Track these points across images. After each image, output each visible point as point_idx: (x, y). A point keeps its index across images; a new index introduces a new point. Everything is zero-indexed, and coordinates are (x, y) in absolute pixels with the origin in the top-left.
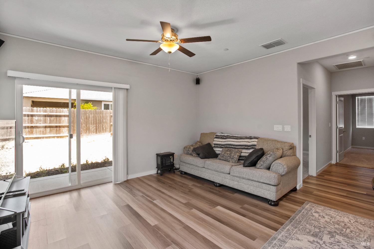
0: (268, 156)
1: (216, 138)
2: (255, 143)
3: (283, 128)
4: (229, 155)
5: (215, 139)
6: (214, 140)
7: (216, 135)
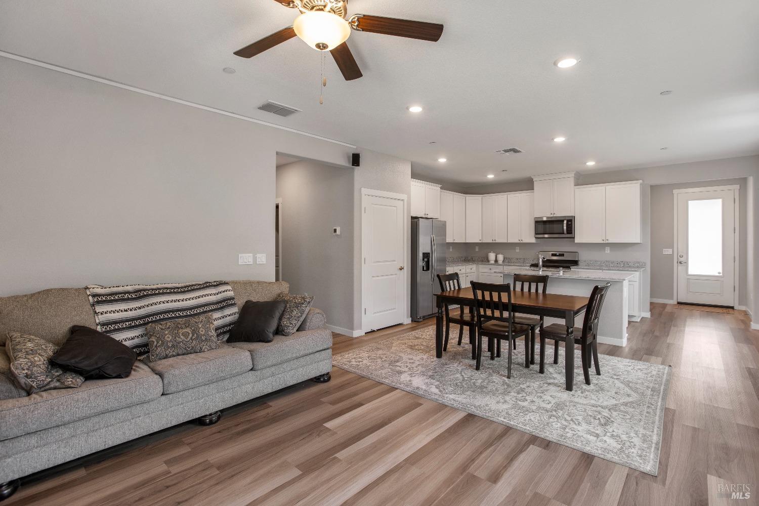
0: (303, 305)
1: (98, 302)
2: (231, 294)
3: (255, 259)
4: (193, 335)
5: (99, 309)
6: (95, 312)
7: (94, 296)
